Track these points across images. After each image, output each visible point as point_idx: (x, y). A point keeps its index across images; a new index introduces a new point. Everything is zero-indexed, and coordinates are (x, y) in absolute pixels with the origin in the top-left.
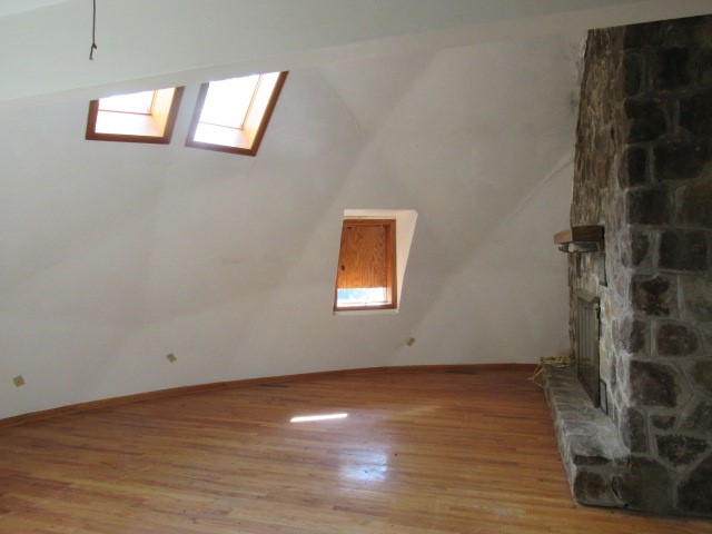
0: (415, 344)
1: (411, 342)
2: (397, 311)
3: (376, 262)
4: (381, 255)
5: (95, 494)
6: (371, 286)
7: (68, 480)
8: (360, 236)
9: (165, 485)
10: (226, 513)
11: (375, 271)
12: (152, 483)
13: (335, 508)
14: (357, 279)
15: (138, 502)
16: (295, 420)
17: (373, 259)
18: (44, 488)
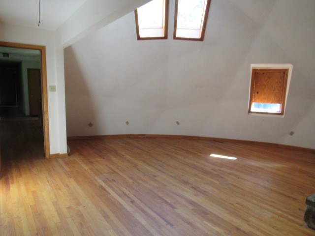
0: (293, 135)
1: (292, 133)
2: (283, 116)
3: (277, 91)
4: (280, 87)
5: (128, 160)
6: (272, 103)
7: (124, 155)
8: (269, 78)
9: (147, 164)
10: (155, 176)
11: (275, 96)
12: (144, 162)
13: (192, 187)
14: (265, 99)
15: (135, 166)
16: (213, 155)
17: (275, 89)
18: (117, 155)
